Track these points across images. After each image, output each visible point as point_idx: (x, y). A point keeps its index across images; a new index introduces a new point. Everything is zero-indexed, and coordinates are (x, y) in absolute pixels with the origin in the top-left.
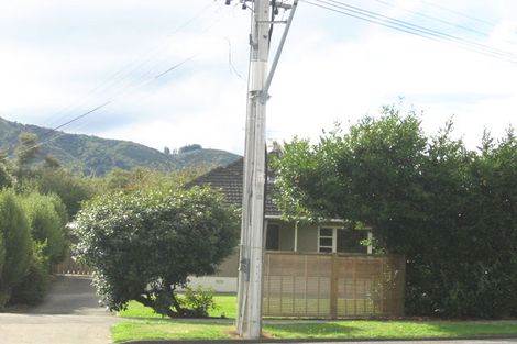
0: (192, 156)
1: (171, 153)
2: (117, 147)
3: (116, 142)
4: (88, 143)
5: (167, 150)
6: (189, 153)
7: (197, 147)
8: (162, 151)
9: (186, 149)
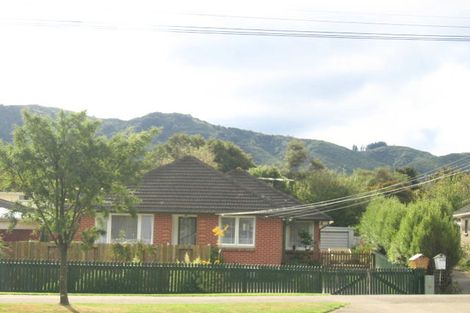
0: (378, 153)
1: (359, 150)
2: (309, 146)
3: (308, 142)
4: (284, 143)
5: (355, 148)
6: (375, 150)
7: (382, 144)
8: (351, 148)
9: (372, 146)
